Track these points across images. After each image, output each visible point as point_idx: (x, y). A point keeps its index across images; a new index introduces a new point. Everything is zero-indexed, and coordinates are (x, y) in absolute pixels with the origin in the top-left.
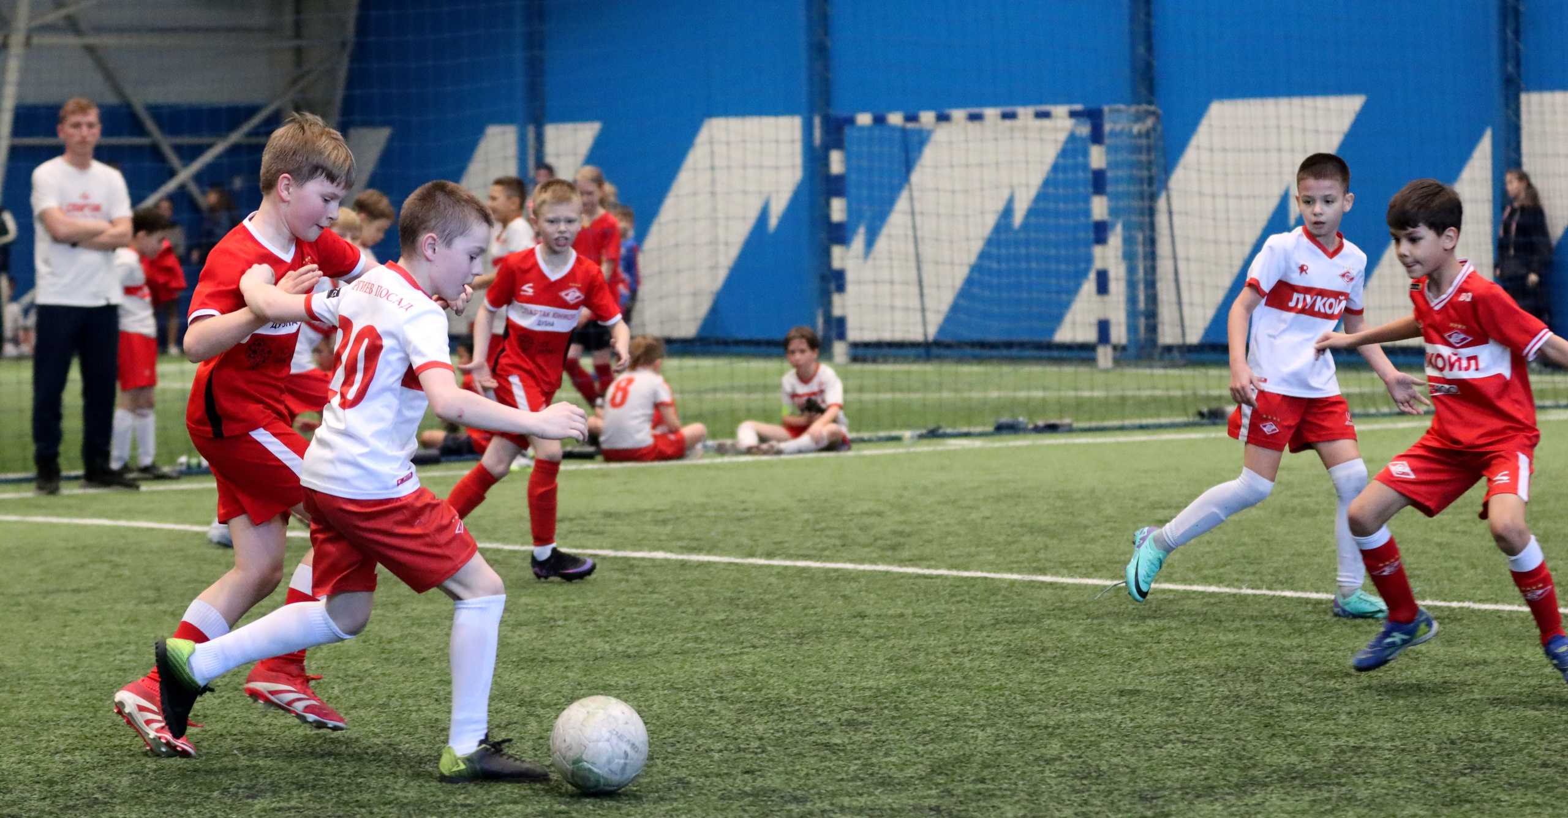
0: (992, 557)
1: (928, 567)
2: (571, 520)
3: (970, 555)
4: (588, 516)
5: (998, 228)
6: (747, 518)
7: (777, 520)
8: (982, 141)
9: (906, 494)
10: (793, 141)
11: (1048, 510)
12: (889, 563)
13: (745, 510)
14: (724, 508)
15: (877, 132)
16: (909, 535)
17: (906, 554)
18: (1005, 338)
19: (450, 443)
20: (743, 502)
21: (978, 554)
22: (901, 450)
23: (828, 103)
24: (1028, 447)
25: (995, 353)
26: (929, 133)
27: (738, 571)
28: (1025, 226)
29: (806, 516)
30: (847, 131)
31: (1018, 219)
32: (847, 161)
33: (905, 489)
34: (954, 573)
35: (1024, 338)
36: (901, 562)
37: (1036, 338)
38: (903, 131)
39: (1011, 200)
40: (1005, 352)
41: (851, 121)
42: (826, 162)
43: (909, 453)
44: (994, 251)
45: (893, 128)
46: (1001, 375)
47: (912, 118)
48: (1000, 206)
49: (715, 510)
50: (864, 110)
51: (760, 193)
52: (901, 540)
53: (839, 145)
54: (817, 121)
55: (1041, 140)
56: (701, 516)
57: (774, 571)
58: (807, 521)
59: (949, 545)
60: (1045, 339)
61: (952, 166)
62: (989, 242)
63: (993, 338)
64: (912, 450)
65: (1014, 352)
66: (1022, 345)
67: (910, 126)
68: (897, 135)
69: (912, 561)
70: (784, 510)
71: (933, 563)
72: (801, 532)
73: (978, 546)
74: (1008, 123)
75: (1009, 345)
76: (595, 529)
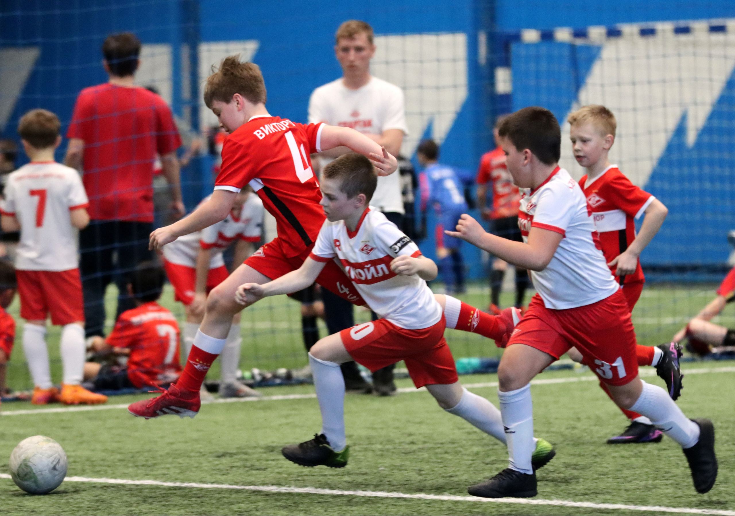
0: (670, 490)
1: (605, 502)
2: (231, 455)
3: (647, 488)
4: (250, 451)
5: (670, 148)
6: (414, 452)
7: (446, 453)
8: (664, 56)
9: (578, 425)
10: (454, 60)
11: (727, 441)
12: (564, 498)
13: (413, 443)
14: (390, 441)
15: (544, 50)
16: (584, 468)
17: (580, 488)
18: (678, 261)
19: (106, 377)
20: (410, 435)
21: (655, 487)
22: (573, 379)
23: (493, 19)
24: (704, 374)
25: (667, 277)
26: (599, 49)
27: (407, 506)
28: (698, 145)
29: (475, 449)
30: (514, 47)
31: (691, 138)
32: (515, 80)
33: (578, 419)
34: (632, 507)
35: (698, 261)
36: (575, 496)
37: (709, 261)
38: (572, 47)
39: (684, 118)
40: (677, 276)
41: (517, 37)
42: (491, 79)
43: (580, 382)
44: (666, 171)
45: (562, 45)
46: (675, 301)
47: (580, 34)
48: (672, 124)
49: (381, 443)
50: (530, 26)
51: (421, 114)
52: (575, 473)
53: (506, 63)
54: (483, 38)
55: (710, 56)
56: (366, 450)
57: (444, 507)
58: (477, 454)
59: (625, 478)
60: (718, 262)
61: (634, 84)
62: (663, 162)
63: (666, 261)
64: (584, 379)
65: (688, 276)
66: (695, 268)
67: (579, 42)
68: (566, 52)
69: (585, 495)
70: (453, 442)
71: (608, 497)
72: (470, 466)
73: (655, 478)
74: (683, 38)
75: (681, 269)
76: (257, 464)
